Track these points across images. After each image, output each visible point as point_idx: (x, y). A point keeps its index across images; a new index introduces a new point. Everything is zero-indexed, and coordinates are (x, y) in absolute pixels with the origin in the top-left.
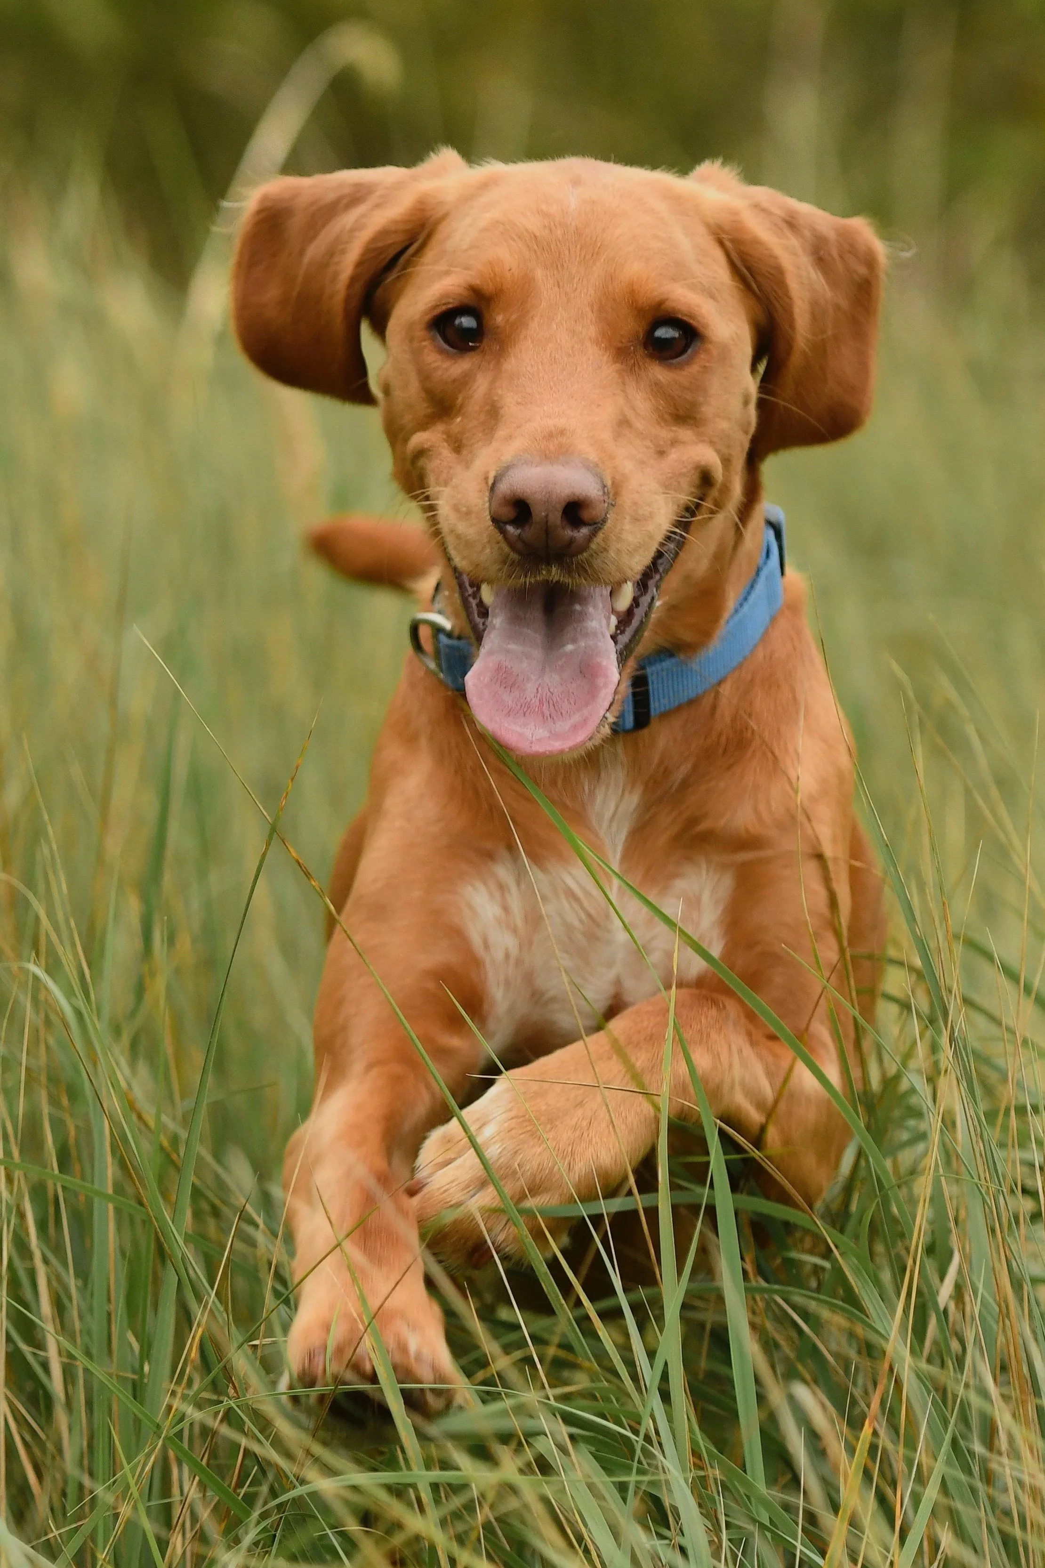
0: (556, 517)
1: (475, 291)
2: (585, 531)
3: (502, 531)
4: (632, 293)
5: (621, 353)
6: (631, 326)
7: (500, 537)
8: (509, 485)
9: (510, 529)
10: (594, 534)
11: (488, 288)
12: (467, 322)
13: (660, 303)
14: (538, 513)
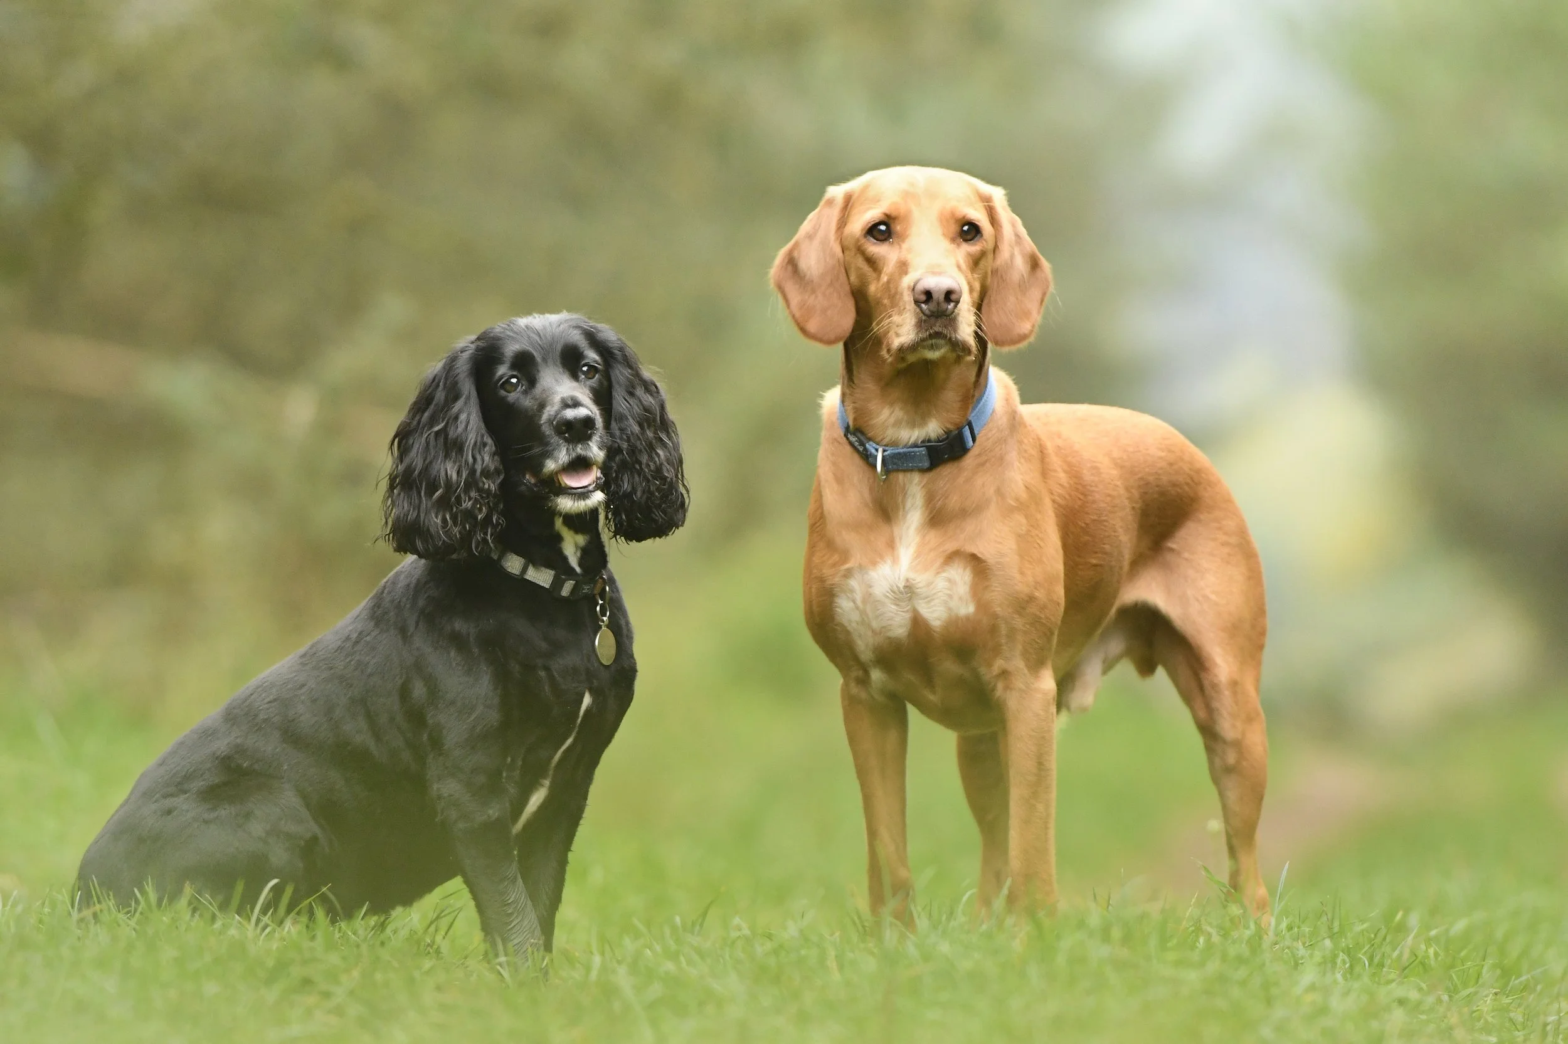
0: (942, 297)
1: (888, 216)
2: (952, 304)
3: (919, 306)
4: (953, 214)
5: (953, 240)
6: (954, 228)
7: (918, 310)
8: (921, 286)
9: (923, 306)
10: (956, 306)
11: (894, 214)
12: (883, 228)
13: (964, 217)
14: (935, 296)
